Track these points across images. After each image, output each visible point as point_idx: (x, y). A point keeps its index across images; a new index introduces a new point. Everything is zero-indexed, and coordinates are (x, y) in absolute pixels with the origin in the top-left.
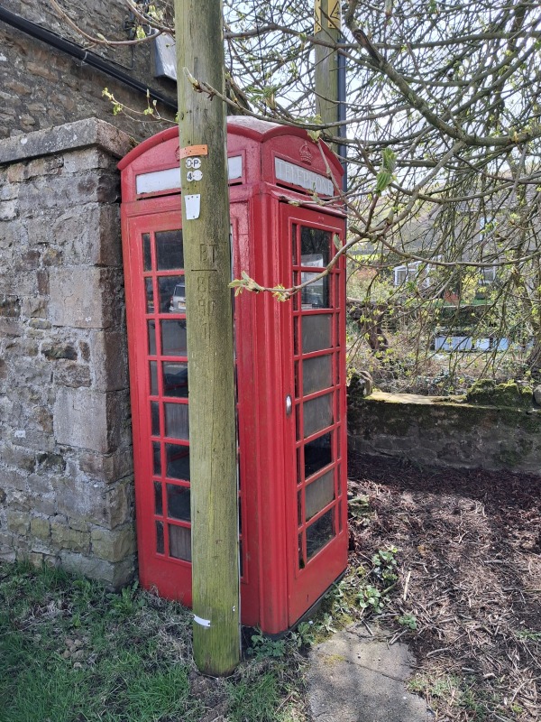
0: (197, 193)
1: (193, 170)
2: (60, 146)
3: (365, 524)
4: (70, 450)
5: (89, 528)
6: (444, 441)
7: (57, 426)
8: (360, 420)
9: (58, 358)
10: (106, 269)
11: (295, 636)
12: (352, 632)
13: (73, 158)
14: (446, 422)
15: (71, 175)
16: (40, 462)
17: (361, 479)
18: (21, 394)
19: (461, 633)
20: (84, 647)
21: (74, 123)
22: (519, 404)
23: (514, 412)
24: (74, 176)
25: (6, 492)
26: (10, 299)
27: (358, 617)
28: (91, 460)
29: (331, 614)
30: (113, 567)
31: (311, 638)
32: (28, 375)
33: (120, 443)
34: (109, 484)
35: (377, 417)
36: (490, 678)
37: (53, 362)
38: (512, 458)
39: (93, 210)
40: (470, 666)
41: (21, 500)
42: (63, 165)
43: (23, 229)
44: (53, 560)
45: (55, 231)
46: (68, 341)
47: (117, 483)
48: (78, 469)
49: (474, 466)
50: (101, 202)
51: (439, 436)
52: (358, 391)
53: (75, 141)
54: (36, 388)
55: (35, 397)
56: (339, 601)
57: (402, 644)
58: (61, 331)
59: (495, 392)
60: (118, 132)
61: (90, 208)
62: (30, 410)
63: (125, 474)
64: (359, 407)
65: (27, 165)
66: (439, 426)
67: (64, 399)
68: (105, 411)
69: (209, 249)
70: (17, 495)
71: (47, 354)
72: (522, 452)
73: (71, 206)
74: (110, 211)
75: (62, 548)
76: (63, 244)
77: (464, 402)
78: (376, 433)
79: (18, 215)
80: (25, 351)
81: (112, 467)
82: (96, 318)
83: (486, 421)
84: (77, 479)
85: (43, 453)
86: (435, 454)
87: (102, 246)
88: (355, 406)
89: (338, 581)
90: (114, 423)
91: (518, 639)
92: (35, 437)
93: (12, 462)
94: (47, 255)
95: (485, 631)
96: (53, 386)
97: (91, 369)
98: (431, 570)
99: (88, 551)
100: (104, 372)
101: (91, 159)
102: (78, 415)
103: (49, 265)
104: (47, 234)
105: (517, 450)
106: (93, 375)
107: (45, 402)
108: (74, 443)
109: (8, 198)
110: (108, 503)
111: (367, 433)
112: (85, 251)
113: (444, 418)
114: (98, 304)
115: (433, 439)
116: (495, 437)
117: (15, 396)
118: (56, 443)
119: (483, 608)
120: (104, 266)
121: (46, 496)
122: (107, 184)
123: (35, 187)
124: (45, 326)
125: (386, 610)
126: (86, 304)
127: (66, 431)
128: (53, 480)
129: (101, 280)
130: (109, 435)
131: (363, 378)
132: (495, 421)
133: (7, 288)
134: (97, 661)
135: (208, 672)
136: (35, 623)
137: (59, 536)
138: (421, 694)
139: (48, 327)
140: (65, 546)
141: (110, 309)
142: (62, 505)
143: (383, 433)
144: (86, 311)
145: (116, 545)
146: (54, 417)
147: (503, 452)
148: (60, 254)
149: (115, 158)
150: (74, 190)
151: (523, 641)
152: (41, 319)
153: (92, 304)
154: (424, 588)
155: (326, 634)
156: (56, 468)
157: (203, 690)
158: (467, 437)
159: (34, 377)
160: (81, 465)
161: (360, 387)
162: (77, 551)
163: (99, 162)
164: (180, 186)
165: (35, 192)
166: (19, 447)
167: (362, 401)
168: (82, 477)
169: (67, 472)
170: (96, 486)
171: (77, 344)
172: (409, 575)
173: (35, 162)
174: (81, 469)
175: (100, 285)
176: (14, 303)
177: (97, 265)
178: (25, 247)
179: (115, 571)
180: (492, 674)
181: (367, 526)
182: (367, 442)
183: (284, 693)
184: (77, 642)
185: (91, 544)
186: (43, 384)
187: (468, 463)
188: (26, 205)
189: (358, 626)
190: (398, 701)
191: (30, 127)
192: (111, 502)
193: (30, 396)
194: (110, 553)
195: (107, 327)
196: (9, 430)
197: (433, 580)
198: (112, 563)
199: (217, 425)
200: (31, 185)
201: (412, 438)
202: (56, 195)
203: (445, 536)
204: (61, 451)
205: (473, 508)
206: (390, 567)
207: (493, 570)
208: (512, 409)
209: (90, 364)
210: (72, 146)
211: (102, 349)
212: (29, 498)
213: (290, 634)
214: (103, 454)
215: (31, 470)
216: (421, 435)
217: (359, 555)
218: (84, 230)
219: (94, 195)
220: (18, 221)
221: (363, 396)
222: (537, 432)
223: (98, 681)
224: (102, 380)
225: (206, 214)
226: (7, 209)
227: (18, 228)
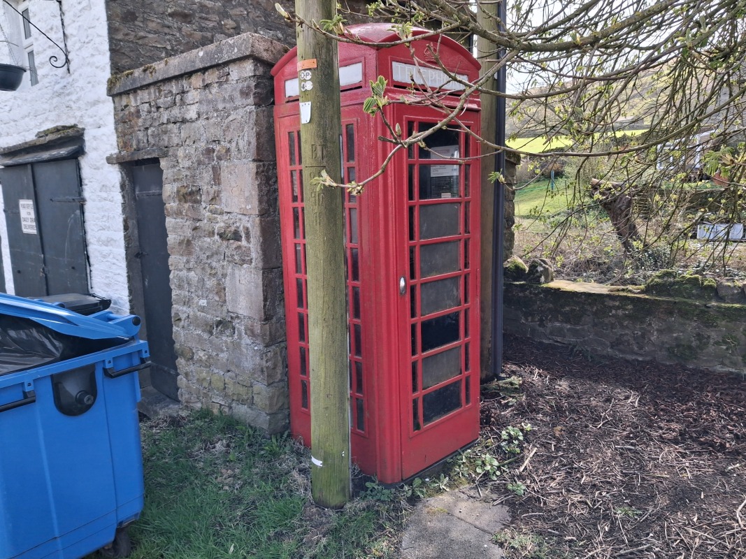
0: (309, 101)
1: (305, 81)
2: (226, 58)
3: (510, 404)
4: (237, 317)
5: (251, 383)
6: (618, 331)
7: (229, 298)
8: (535, 307)
9: (229, 240)
10: (261, 163)
11: (406, 488)
12: (463, 493)
13: (236, 67)
14: (620, 312)
15: (235, 82)
16: (217, 327)
17: (523, 364)
18: (203, 269)
19: (563, 503)
20: (234, 476)
21: (235, 37)
22: (699, 297)
23: (691, 305)
24: (237, 83)
25: (194, 351)
26: (194, 188)
27: (473, 481)
28: (252, 326)
29: (449, 475)
30: (268, 417)
31: (422, 492)
32: (208, 253)
33: (275, 313)
34: (266, 347)
35: (551, 305)
36: (571, 541)
37: (225, 243)
38: (687, 352)
39: (250, 113)
40: (557, 530)
41: (203, 358)
42: (229, 74)
43: (202, 129)
44: (226, 410)
45: (224, 131)
46: (235, 225)
47: (273, 347)
48: (243, 334)
49: (648, 358)
50: (257, 105)
51: (613, 326)
52: (534, 279)
53: (236, 53)
54: (214, 264)
55: (213, 272)
56: (460, 466)
57: (504, 506)
58: (231, 217)
59: (674, 283)
60: (272, 43)
61: (248, 111)
62: (211, 283)
63: (280, 340)
64: (534, 294)
65: (204, 73)
66: (613, 316)
67: (233, 274)
68: (261, 285)
69: (319, 148)
70: (201, 354)
71: (221, 236)
72: (698, 347)
73: (236, 108)
74: (265, 113)
75: (233, 400)
76: (230, 142)
77: (642, 292)
78: (550, 321)
79: (199, 117)
80: (206, 233)
81: (268, 333)
82: (253, 207)
83: (662, 312)
84: (243, 342)
85: (219, 319)
86: (608, 343)
87: (258, 144)
88: (531, 293)
89: (464, 448)
90: (269, 296)
91: (615, 514)
92: (213, 306)
93: (198, 326)
94: (219, 151)
95: (586, 504)
96: (225, 263)
97: (252, 249)
98: (558, 449)
99: (252, 404)
100: (260, 252)
101: (248, 68)
102: (243, 288)
103: (221, 160)
104: (219, 133)
105: (694, 344)
106: (254, 255)
107: (220, 276)
108: (241, 312)
109: (191, 102)
110: (264, 363)
111: (541, 321)
112: (246, 148)
113: (618, 308)
114: (255, 193)
115: (607, 329)
116: (670, 330)
117: (199, 271)
118: (228, 312)
119: (595, 485)
120: (260, 161)
121: (221, 355)
122: (263, 89)
123: (210, 93)
124: (219, 212)
125: (501, 478)
126: (247, 194)
127: (235, 301)
128: (226, 342)
129: (257, 173)
130: (265, 306)
131: (541, 265)
132: (671, 313)
133: (192, 179)
134: (241, 488)
135: (320, 504)
136: (202, 454)
137: (231, 389)
138: (501, 545)
139: (221, 213)
140: (235, 398)
141: (265, 198)
142: (233, 363)
143: (558, 321)
144: (247, 200)
145: (271, 398)
146: (227, 289)
147: (678, 346)
148: (228, 150)
149: (268, 65)
150: (237, 95)
151: (619, 516)
152: (216, 206)
153: (251, 194)
154: (544, 464)
155: (439, 491)
156: (228, 332)
157: (313, 516)
158: (641, 329)
159: (212, 256)
160: (246, 331)
161: (538, 274)
162: (243, 402)
163: (255, 70)
164: (298, 93)
165: (210, 96)
166: (203, 314)
167: (538, 288)
168: (246, 340)
169: (236, 336)
170: (256, 348)
171: (241, 228)
172: (534, 451)
173: (210, 71)
174: (246, 334)
175: (256, 178)
176: (197, 191)
177: (254, 160)
178: (203, 144)
179: (270, 421)
180: (574, 538)
181: (512, 406)
182: (541, 329)
183: (382, 528)
184: (230, 472)
185: (253, 397)
186: (219, 261)
187: (641, 355)
188: (204, 108)
189: (471, 489)
190: (478, 547)
191: (232, 30)
192: (267, 362)
193: (209, 271)
194: (266, 405)
195: (262, 214)
196: (196, 300)
197: (556, 458)
198: (268, 414)
199: (326, 299)
200: (207, 90)
201: (586, 327)
202: (225, 99)
203: (587, 420)
204: (232, 318)
205: (627, 398)
206: (516, 442)
207: (621, 454)
208: (689, 301)
209: (251, 246)
210: (234, 57)
211: (258, 233)
212: (210, 357)
213: (403, 486)
214: (260, 321)
215: (211, 333)
216: (595, 325)
217: (492, 430)
218: (245, 130)
219: (251, 100)
220: (199, 122)
221: (540, 283)
222: (715, 327)
223: (238, 500)
224: (259, 259)
225: (316, 119)
226: (191, 112)
227: (199, 129)
